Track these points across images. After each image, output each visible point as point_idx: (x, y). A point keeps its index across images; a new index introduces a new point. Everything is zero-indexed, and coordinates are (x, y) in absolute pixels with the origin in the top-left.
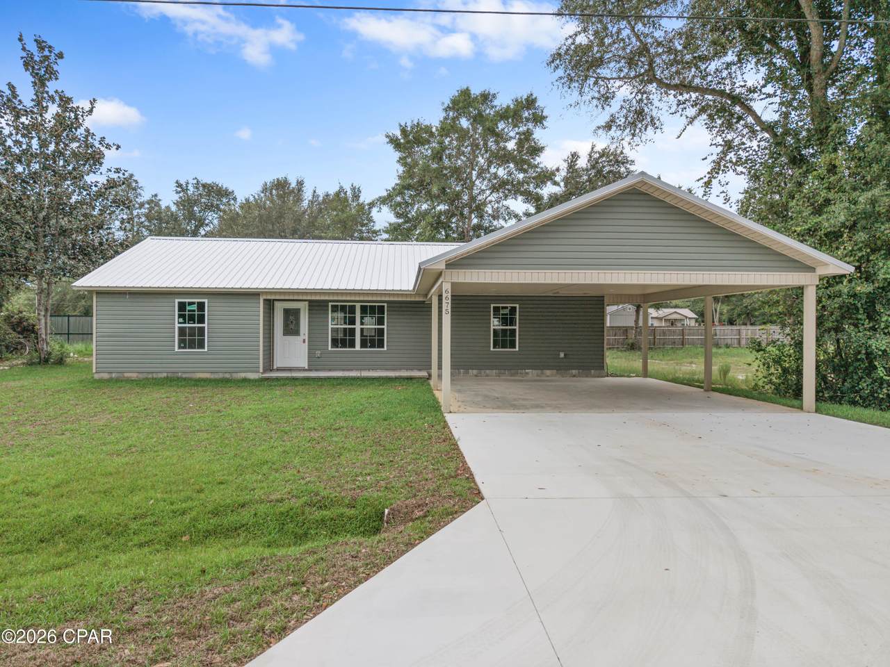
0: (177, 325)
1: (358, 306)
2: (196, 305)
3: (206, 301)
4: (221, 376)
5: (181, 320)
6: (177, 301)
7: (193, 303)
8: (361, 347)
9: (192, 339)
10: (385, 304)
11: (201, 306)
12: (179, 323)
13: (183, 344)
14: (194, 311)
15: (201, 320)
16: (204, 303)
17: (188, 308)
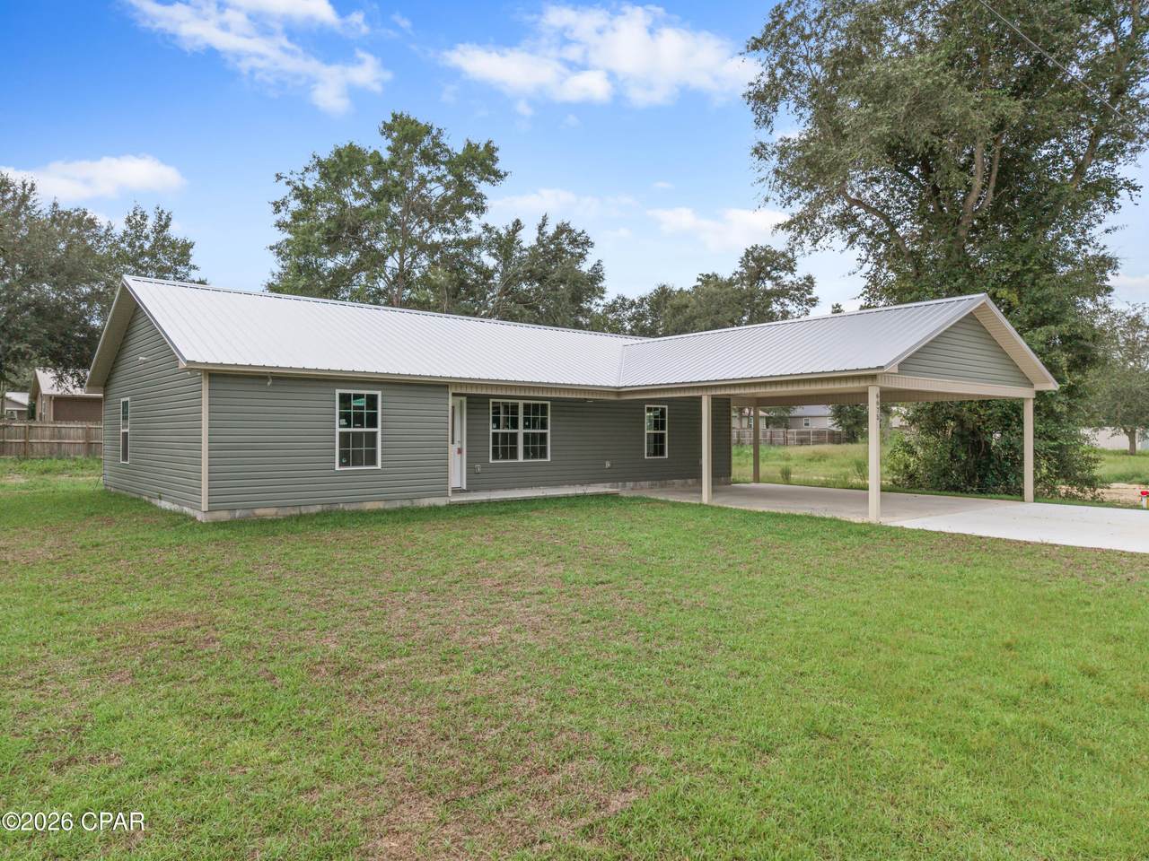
0: (338, 430)
1: (521, 403)
2: (364, 400)
3: (379, 393)
4: (398, 504)
5: (344, 422)
6: (338, 392)
7: (361, 396)
8: (524, 458)
9: (357, 450)
10: (549, 403)
11: (372, 401)
12: (340, 426)
13: (346, 458)
14: (362, 408)
15: (372, 421)
16: (376, 396)
17: (354, 403)
